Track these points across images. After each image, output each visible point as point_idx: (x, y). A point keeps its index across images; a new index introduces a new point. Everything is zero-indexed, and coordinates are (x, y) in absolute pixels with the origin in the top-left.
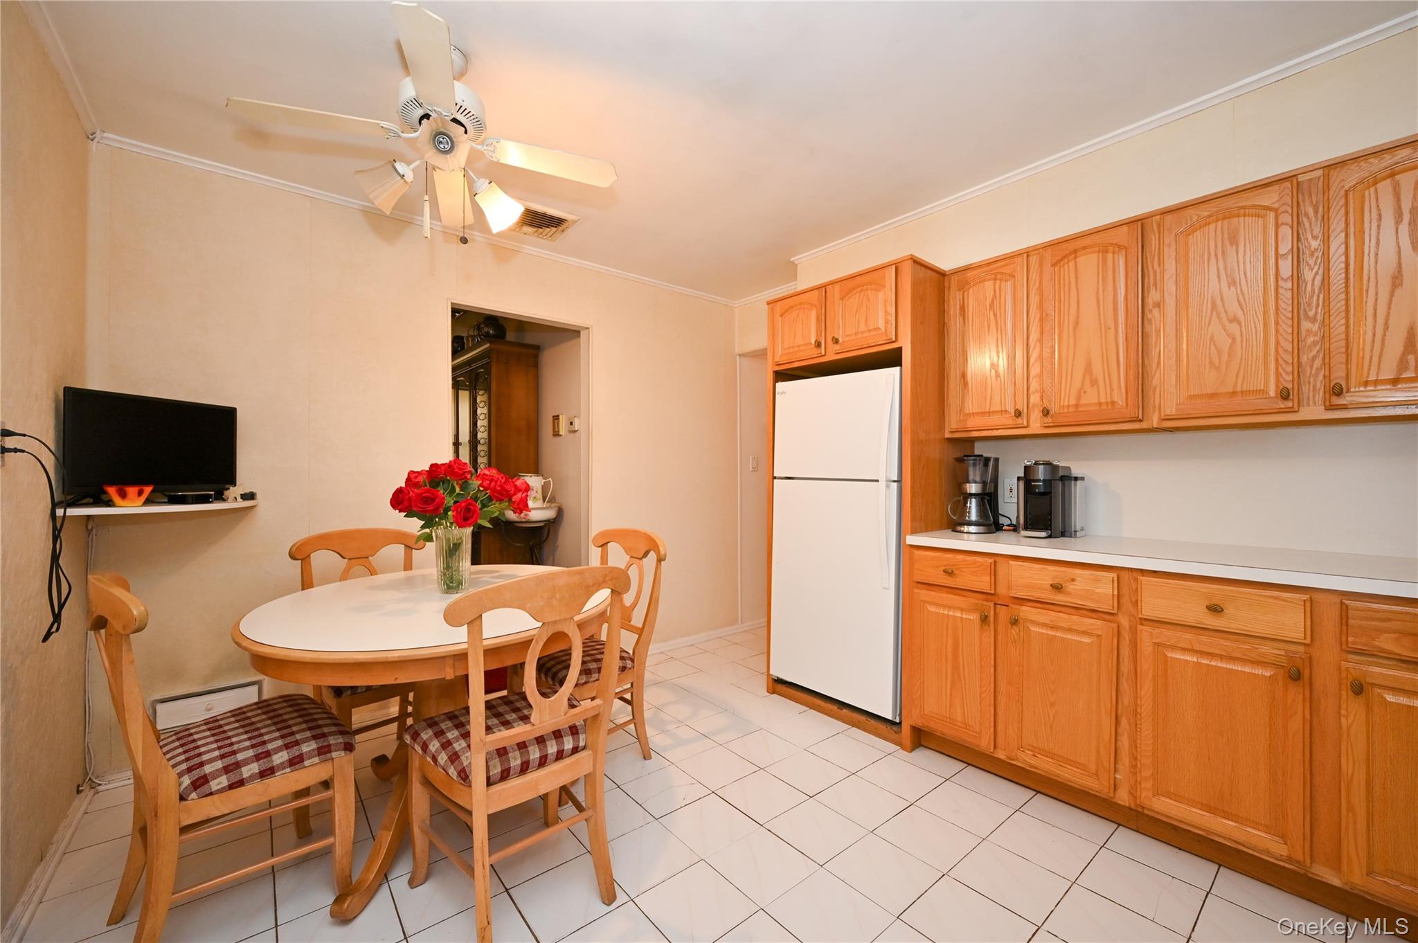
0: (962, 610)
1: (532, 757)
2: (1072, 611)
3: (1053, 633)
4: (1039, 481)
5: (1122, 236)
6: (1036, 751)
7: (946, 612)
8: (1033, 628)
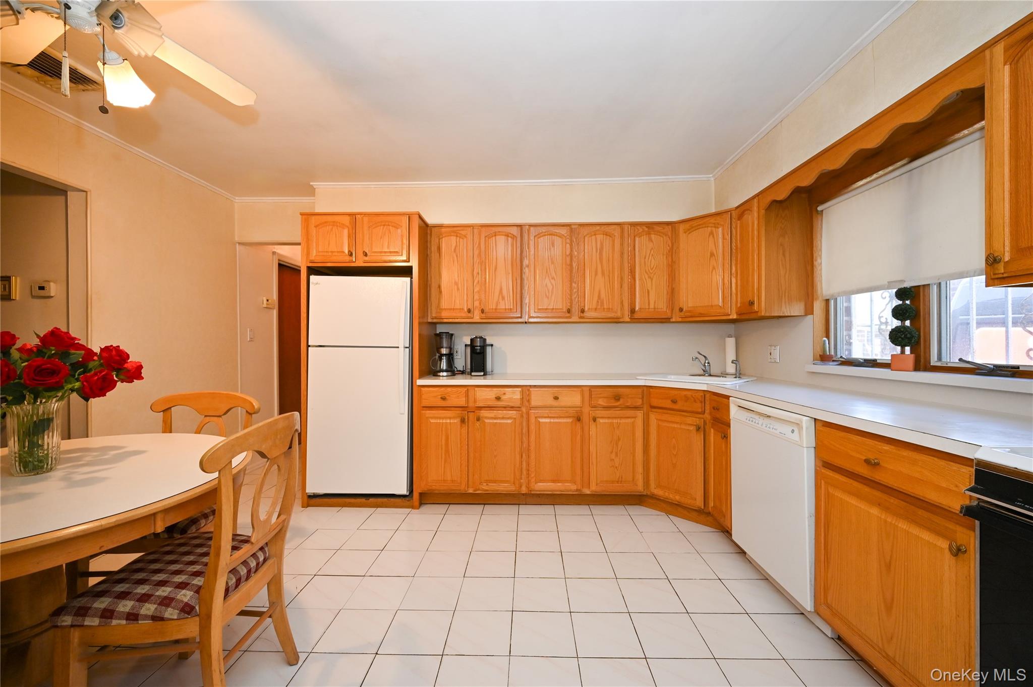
0: (450, 418)
1: (242, 574)
2: (503, 409)
3: (495, 421)
4: (477, 346)
5: (515, 231)
6: (488, 482)
7: (441, 421)
8: (487, 421)
